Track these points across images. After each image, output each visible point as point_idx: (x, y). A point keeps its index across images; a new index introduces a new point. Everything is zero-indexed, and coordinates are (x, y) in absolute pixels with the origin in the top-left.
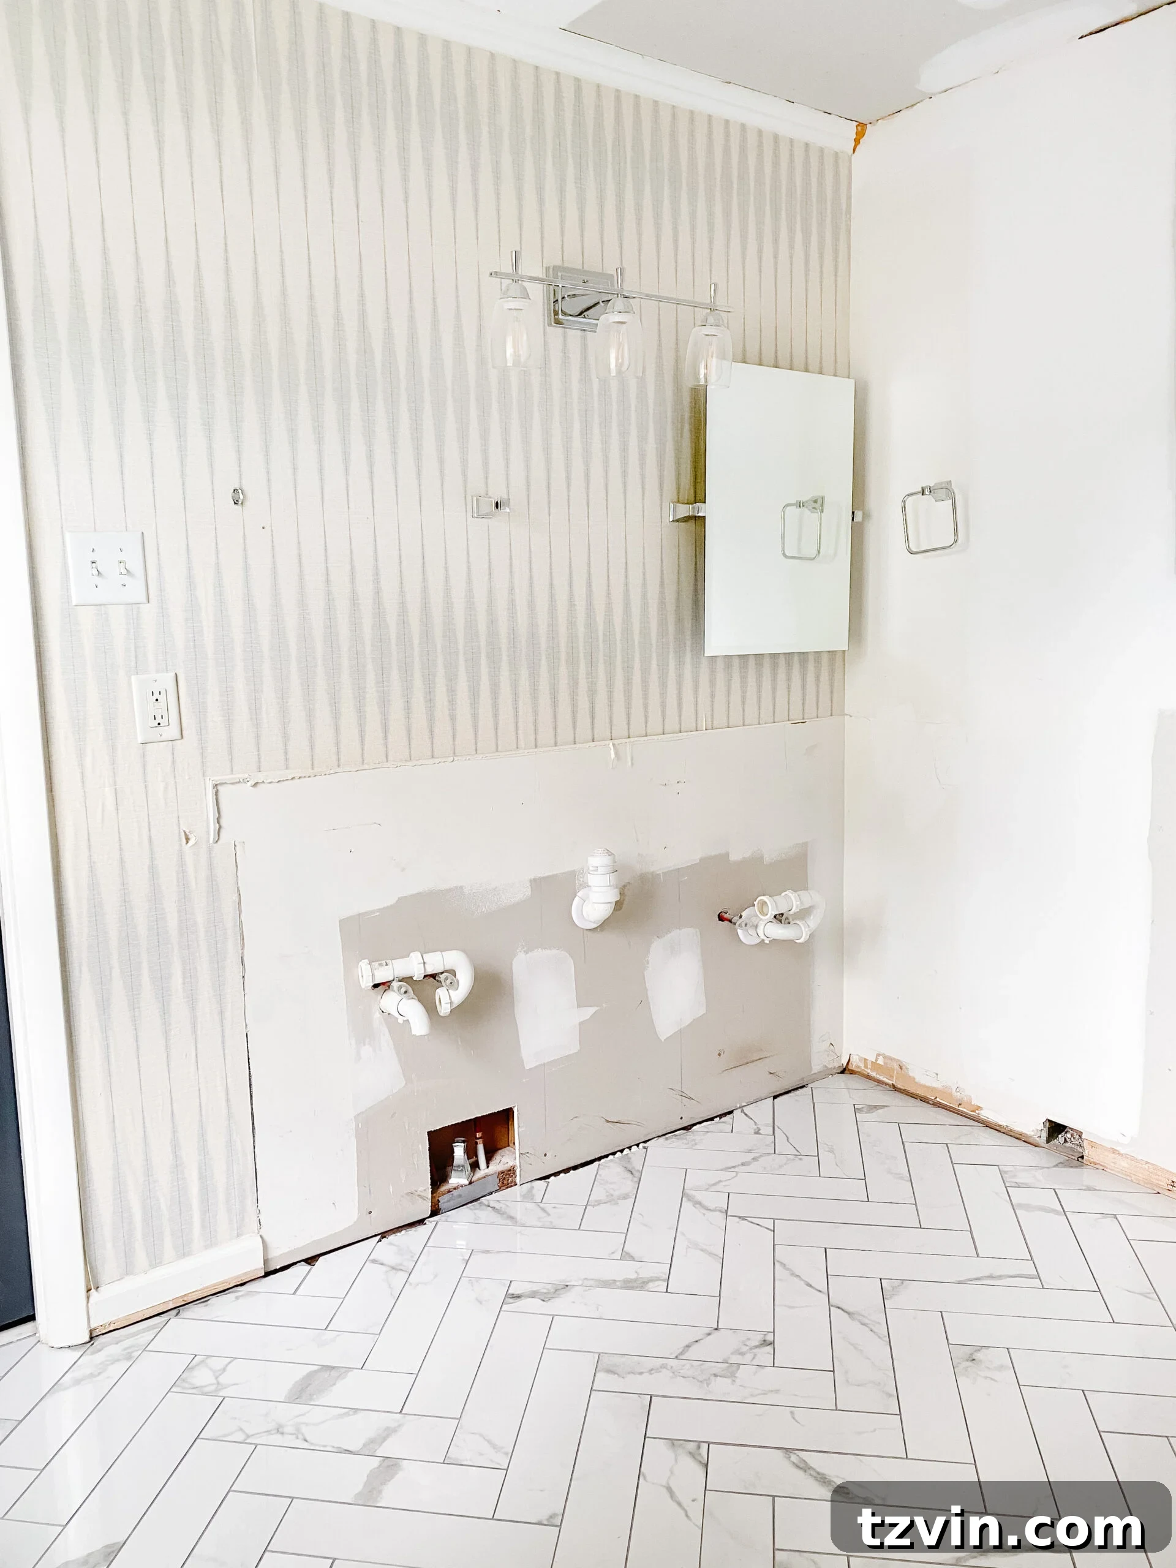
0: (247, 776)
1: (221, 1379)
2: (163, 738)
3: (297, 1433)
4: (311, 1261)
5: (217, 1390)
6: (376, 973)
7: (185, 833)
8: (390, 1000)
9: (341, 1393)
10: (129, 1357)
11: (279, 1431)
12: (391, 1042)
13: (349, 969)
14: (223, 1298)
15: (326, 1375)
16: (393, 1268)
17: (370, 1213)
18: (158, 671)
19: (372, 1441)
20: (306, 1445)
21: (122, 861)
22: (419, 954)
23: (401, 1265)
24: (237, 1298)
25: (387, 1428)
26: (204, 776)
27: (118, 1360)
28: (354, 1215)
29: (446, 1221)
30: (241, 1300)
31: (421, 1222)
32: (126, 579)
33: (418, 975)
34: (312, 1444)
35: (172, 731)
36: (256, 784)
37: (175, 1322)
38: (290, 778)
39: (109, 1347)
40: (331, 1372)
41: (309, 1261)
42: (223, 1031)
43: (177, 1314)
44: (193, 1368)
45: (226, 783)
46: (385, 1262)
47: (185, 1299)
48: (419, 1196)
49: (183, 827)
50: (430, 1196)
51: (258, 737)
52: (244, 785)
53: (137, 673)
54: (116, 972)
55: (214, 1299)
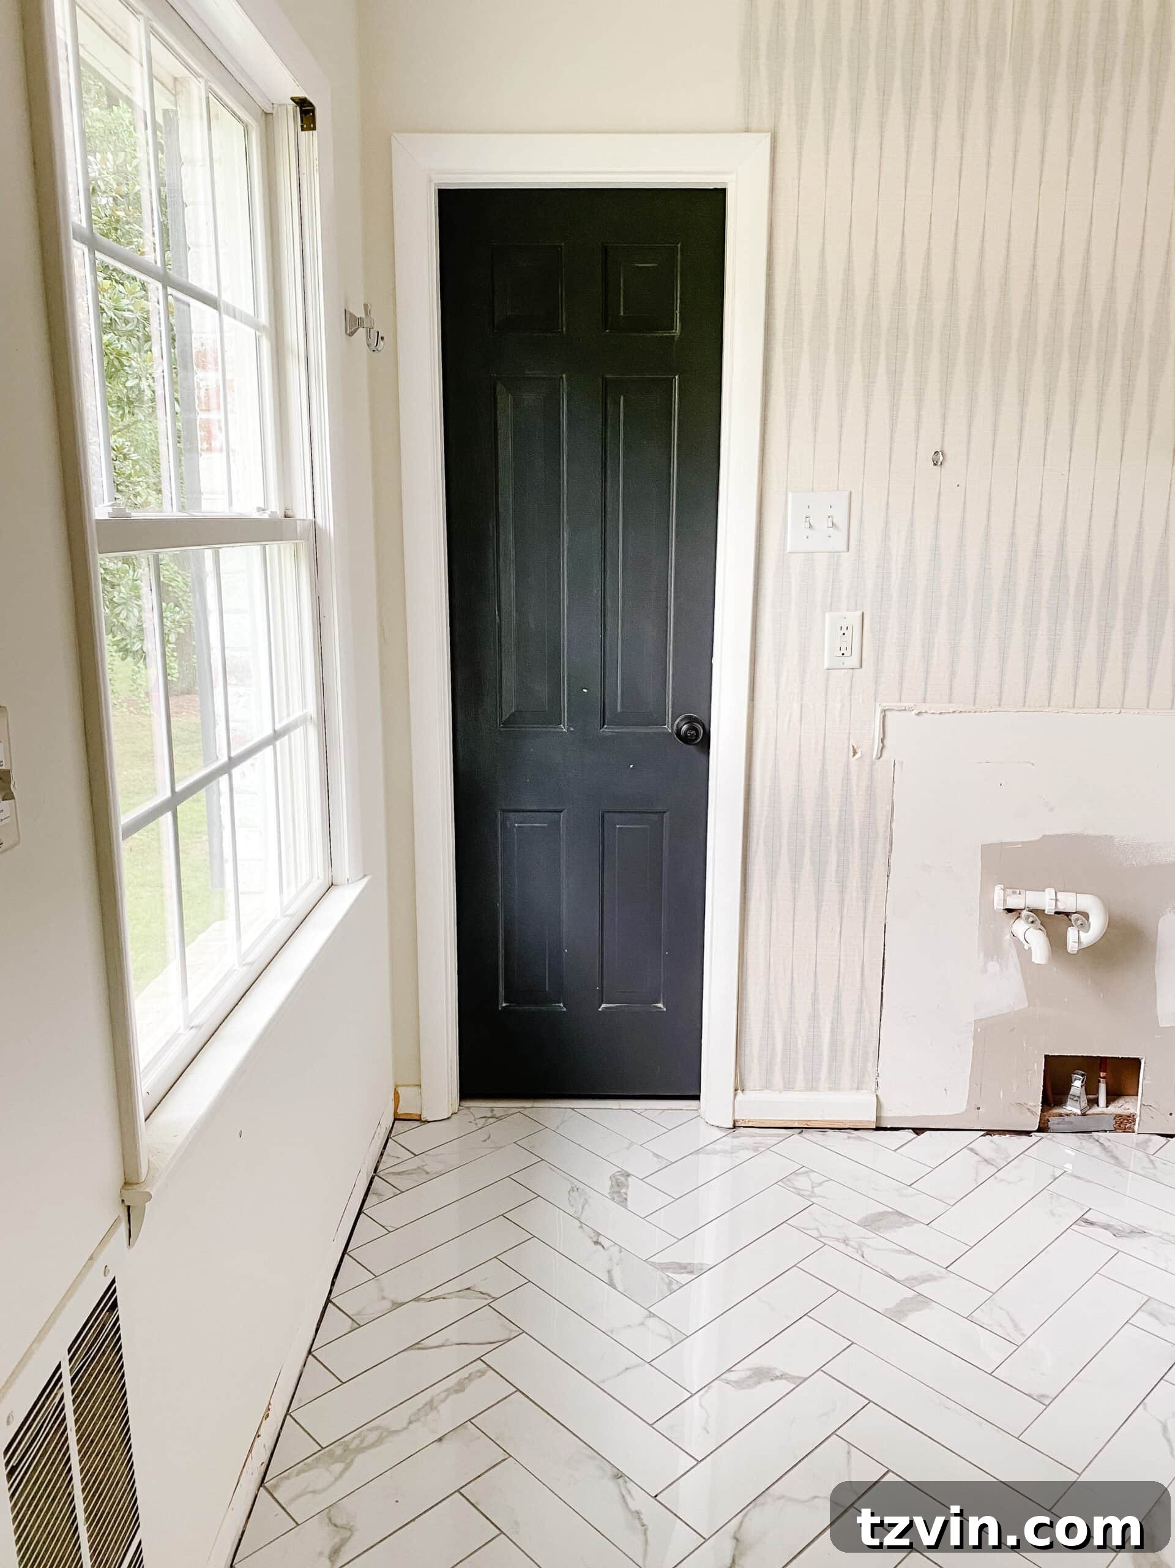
0: (912, 705)
1: (817, 1190)
2: (844, 666)
3: (859, 1249)
4: (918, 1131)
5: (809, 1196)
6: (1008, 899)
7: (853, 747)
8: (1020, 927)
9: (903, 1235)
10: (756, 1149)
11: (845, 1241)
12: (1018, 966)
13: (986, 892)
14: (837, 1133)
15: (897, 1218)
16: (986, 1161)
17: (979, 1109)
18: (848, 610)
19: (914, 1279)
20: (860, 1259)
21: (799, 765)
22: (1052, 891)
23: (993, 1160)
24: (849, 1138)
25: (930, 1275)
26: (875, 701)
27: (748, 1149)
28: (963, 1107)
29: (1051, 1139)
30: (851, 1140)
31: (1028, 1133)
32: (832, 531)
33: (1050, 909)
34: (867, 1262)
35: (853, 661)
36: (919, 713)
37: (796, 1137)
38: (951, 711)
39: (745, 1137)
40: (901, 1218)
41: (918, 1132)
42: (865, 917)
43: (800, 1133)
44: (797, 1174)
45: (893, 709)
46: (980, 1153)
47: (808, 1123)
48: (1029, 1109)
49: (852, 742)
50: (1039, 1113)
51: (927, 672)
52: (908, 712)
53: (831, 611)
54: (784, 850)
55: (830, 1132)
